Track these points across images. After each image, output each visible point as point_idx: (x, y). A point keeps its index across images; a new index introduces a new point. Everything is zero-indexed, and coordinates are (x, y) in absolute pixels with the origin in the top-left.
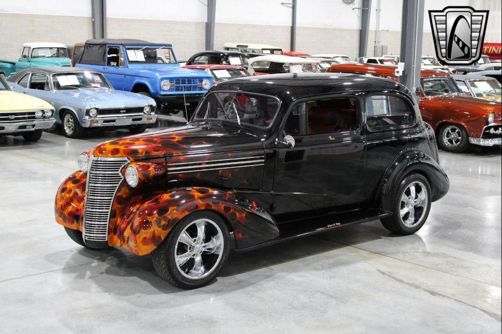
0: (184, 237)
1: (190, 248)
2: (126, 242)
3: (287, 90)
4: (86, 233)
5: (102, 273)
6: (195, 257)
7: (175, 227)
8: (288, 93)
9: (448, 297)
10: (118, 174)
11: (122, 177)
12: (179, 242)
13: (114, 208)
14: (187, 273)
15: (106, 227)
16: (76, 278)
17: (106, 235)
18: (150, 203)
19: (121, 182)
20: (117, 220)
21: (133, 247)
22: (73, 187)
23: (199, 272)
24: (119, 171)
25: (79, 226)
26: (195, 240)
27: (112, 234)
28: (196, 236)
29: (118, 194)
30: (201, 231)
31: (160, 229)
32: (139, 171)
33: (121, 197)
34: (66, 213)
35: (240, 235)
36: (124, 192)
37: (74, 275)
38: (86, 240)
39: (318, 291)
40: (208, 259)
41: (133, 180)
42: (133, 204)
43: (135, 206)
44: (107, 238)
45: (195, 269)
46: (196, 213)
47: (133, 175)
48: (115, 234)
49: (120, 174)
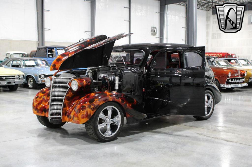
0: (102, 115)
1: (105, 121)
2: (72, 118)
3: (147, 47)
4: (50, 116)
5: (58, 137)
6: (107, 126)
7: (98, 109)
8: (148, 48)
9: (235, 142)
10: (67, 85)
11: (69, 87)
12: (100, 118)
13: (65, 103)
14: (104, 134)
15: (61, 112)
16: (45, 139)
17: (61, 116)
18: (84, 98)
19: (68, 89)
20: (66, 109)
21: (76, 120)
22: (42, 95)
23: (109, 134)
24: (68, 84)
25: (46, 114)
26: (107, 117)
27: (64, 116)
28: (107, 115)
29: (67, 95)
30: (110, 112)
31: (90, 110)
32: (78, 83)
33: (68, 97)
34: (39, 108)
35: (129, 115)
36: (70, 94)
37: (44, 138)
38: (50, 120)
39: (170, 142)
40: (113, 127)
41: (75, 88)
42: (75, 100)
43: (75, 101)
44: (61, 118)
45: (107, 132)
46: (107, 103)
47: (75, 85)
48: (65, 116)
49: (68, 85)
